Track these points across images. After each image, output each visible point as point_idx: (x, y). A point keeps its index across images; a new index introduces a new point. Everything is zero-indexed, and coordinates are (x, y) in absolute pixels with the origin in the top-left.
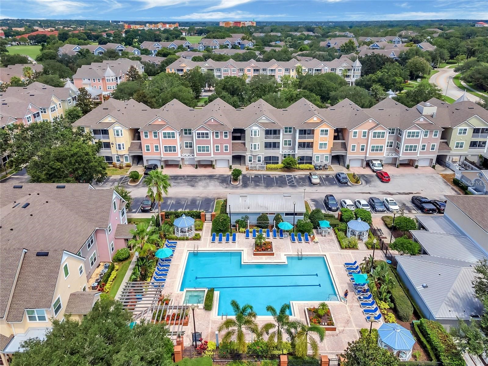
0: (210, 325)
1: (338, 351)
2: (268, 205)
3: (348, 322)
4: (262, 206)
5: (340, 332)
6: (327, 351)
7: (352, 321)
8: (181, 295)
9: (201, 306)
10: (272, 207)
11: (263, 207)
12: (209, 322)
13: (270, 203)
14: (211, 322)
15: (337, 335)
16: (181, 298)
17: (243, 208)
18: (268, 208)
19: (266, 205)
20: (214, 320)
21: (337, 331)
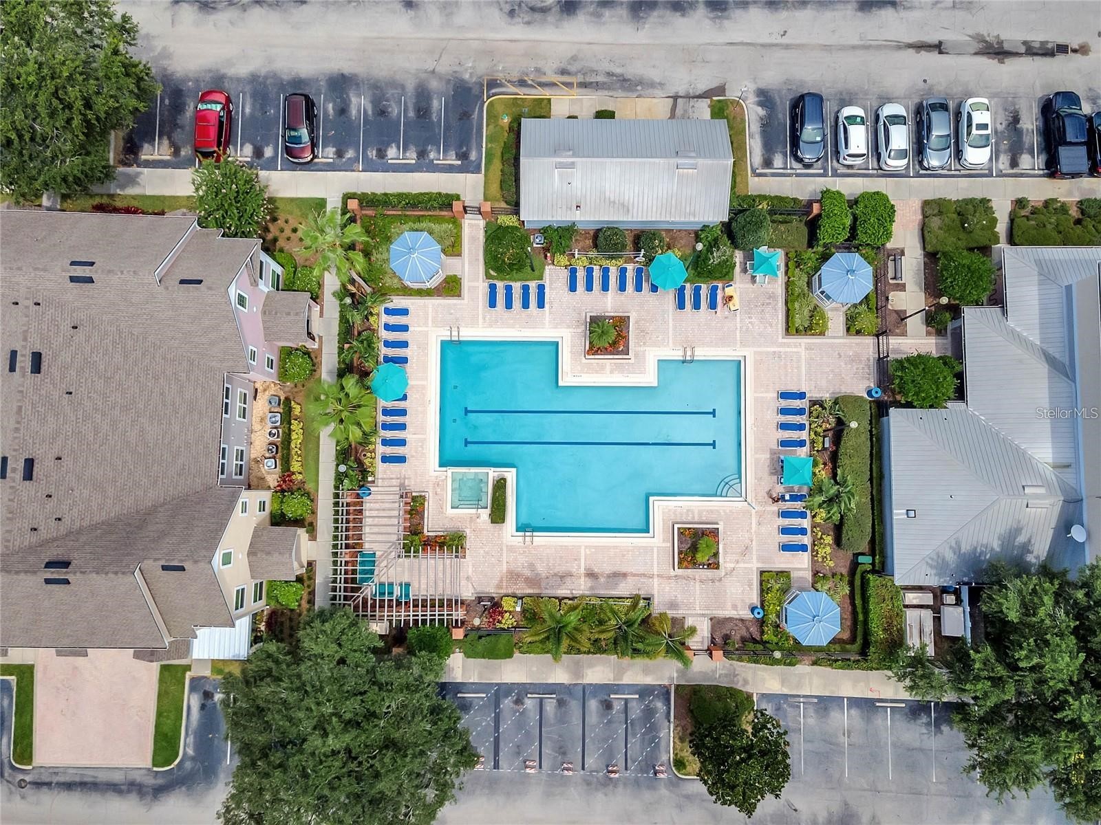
0: (505, 555)
1: (714, 612)
2: (631, 200)
3: (746, 550)
4: (614, 202)
5: (727, 574)
6: (696, 612)
7: (754, 548)
8: (443, 481)
9: (485, 514)
10: (641, 205)
11: (616, 206)
12: (502, 550)
13: (636, 192)
14: (505, 549)
15: (720, 580)
16: (444, 489)
17: (564, 207)
18: (631, 208)
19: (627, 198)
20: (510, 544)
21: (722, 572)
